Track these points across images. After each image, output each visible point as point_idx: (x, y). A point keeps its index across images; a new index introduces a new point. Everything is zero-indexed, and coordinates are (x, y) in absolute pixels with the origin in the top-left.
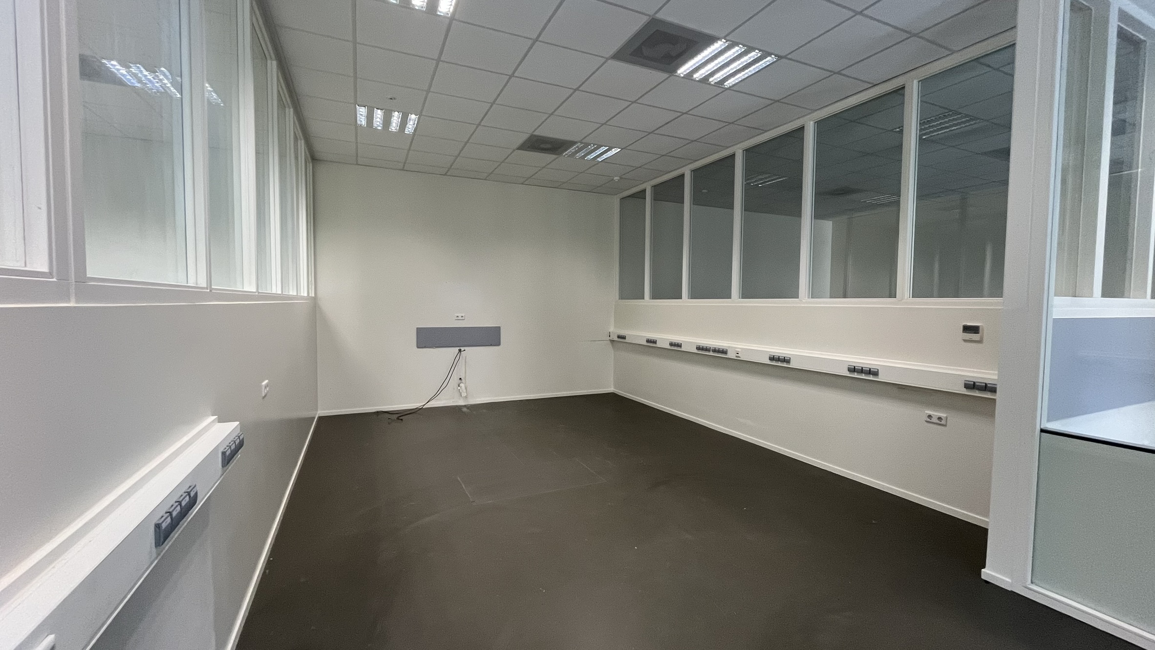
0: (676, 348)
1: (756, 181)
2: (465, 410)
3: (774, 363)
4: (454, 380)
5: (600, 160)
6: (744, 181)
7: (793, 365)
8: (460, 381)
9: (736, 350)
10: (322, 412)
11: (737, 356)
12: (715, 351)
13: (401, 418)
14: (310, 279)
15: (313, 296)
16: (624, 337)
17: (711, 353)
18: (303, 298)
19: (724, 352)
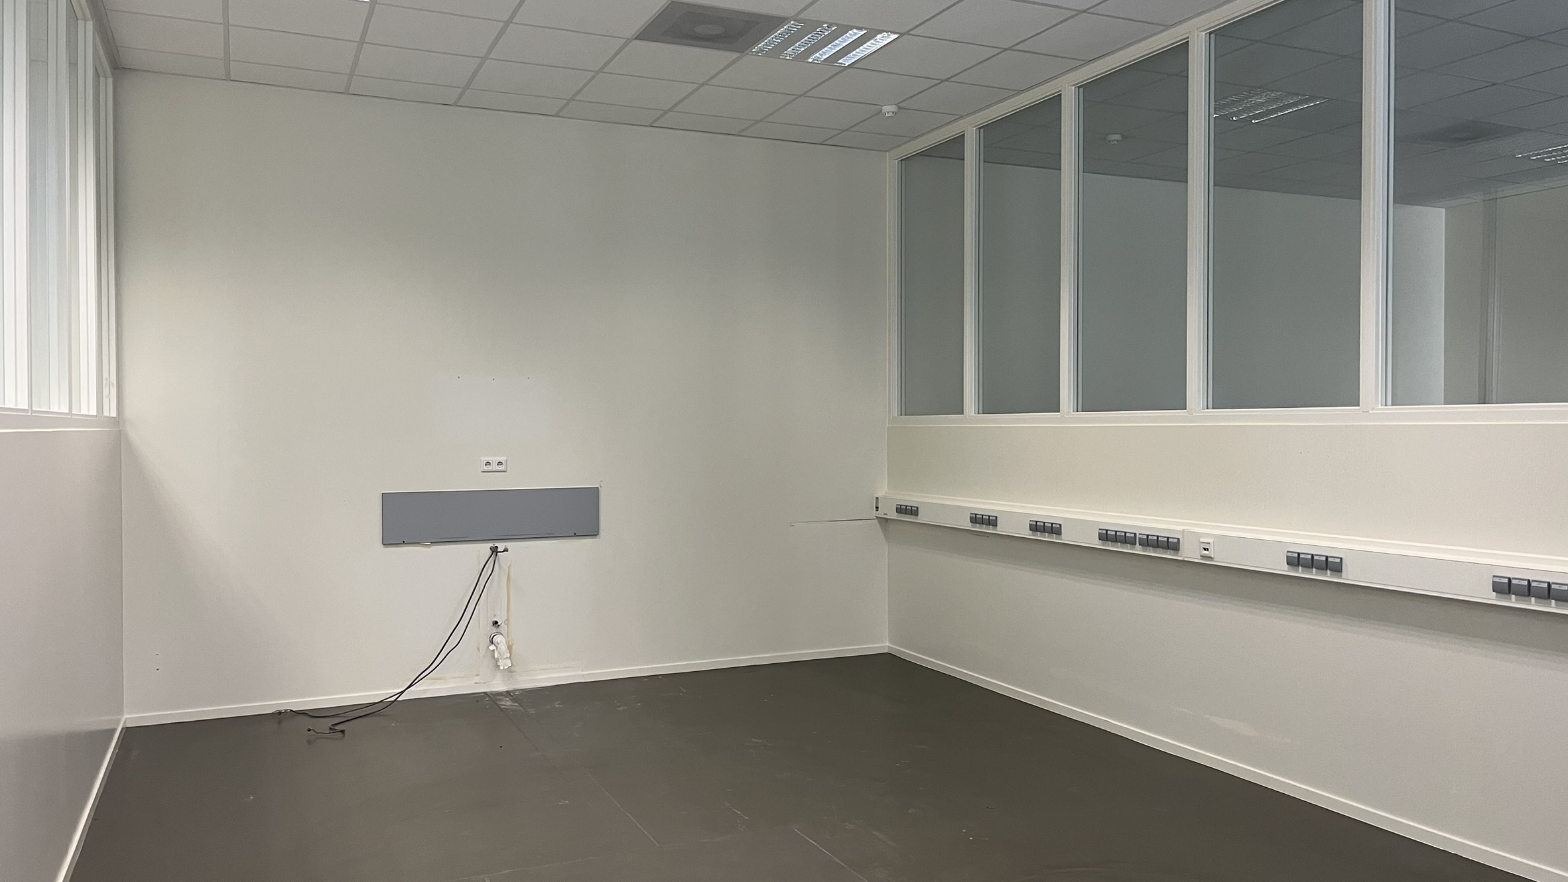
0: (1046, 538)
1: (1244, 111)
2: (507, 703)
3: (1300, 573)
4: (479, 628)
5: (846, 61)
6: (1212, 111)
7: (1350, 576)
8: (494, 630)
9: (1202, 540)
10: (133, 716)
11: (1203, 557)
12: (1147, 542)
13: (339, 728)
14: (105, 375)
15: (114, 414)
16: (913, 511)
17: (1138, 550)
18: (86, 420)
19: (1172, 545)
